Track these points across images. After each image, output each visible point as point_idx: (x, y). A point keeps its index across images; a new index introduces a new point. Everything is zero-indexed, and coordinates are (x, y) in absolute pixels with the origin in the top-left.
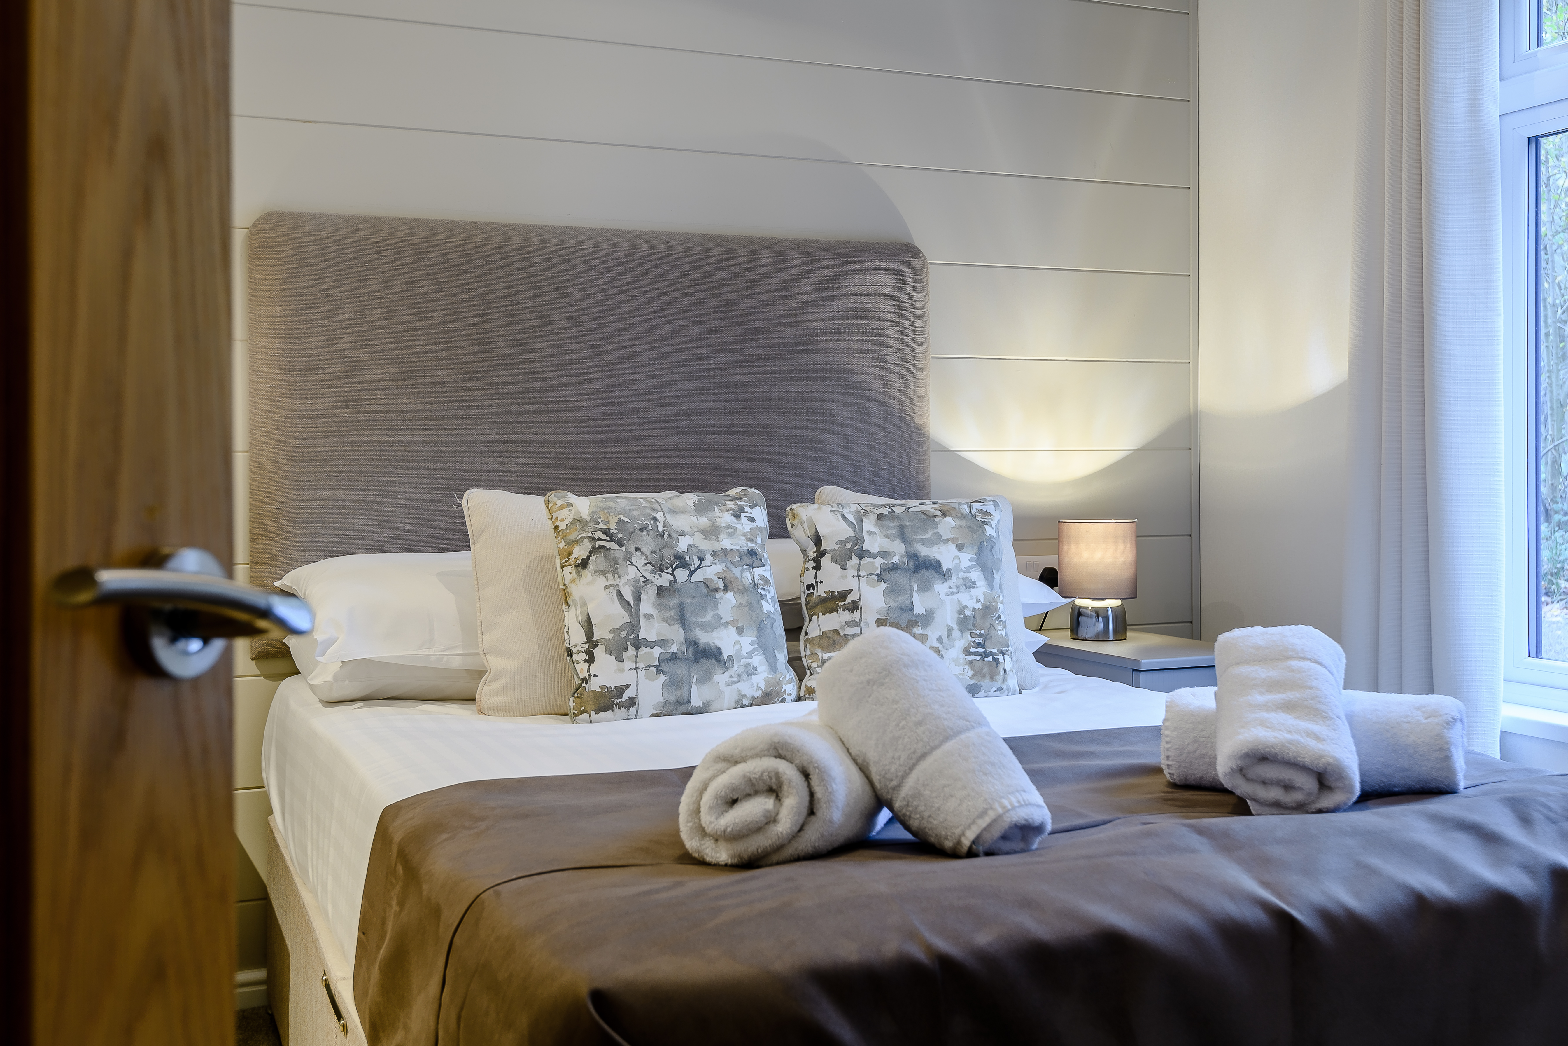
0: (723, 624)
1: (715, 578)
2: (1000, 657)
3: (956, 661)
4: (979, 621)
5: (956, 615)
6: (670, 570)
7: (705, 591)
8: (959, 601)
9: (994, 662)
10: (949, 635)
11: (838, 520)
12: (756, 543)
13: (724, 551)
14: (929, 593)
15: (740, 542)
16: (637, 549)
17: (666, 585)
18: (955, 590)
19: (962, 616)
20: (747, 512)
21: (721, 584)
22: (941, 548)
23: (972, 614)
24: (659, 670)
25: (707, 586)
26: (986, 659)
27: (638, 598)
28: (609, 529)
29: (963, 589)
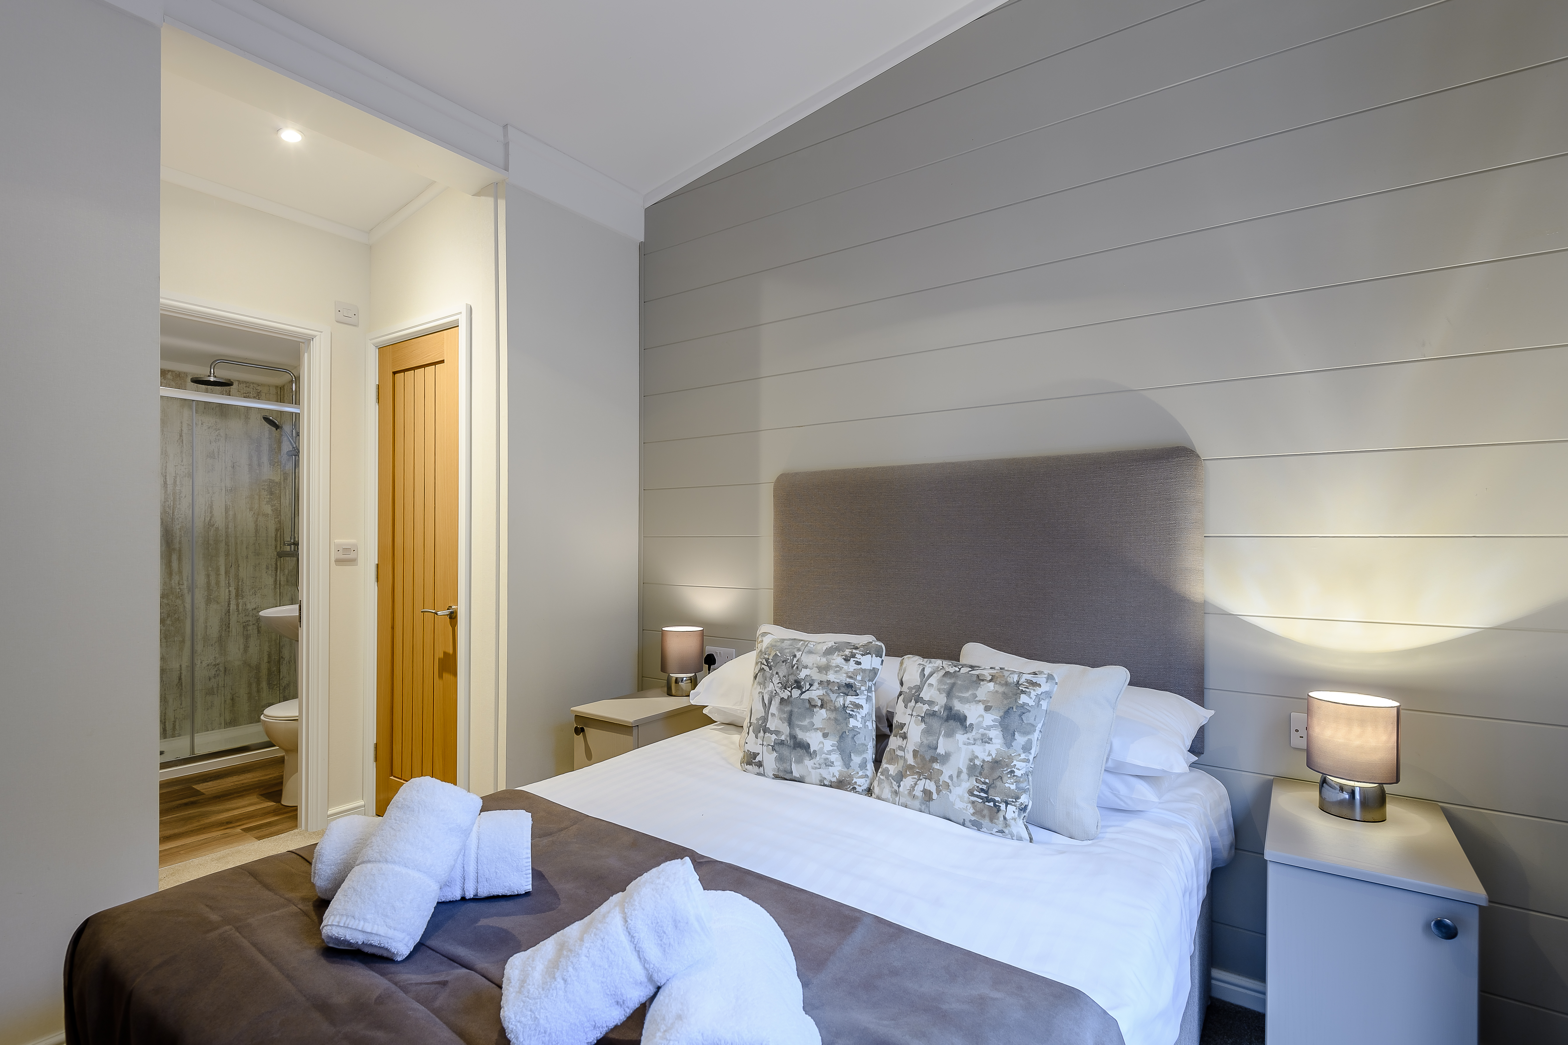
0: (814, 729)
1: (817, 699)
2: (1003, 806)
3: (961, 798)
4: (986, 771)
5: (967, 762)
6: (790, 689)
7: (807, 705)
8: (973, 751)
9: (995, 809)
10: (958, 776)
11: (918, 671)
12: (855, 679)
13: (828, 682)
14: (951, 740)
15: (841, 678)
16: (777, 673)
17: (786, 698)
18: (972, 742)
19: (972, 764)
20: (857, 658)
21: (819, 703)
22: (972, 706)
23: (980, 764)
24: (773, 749)
25: (810, 702)
26: (987, 803)
27: (770, 703)
28: (769, 659)
29: (979, 742)
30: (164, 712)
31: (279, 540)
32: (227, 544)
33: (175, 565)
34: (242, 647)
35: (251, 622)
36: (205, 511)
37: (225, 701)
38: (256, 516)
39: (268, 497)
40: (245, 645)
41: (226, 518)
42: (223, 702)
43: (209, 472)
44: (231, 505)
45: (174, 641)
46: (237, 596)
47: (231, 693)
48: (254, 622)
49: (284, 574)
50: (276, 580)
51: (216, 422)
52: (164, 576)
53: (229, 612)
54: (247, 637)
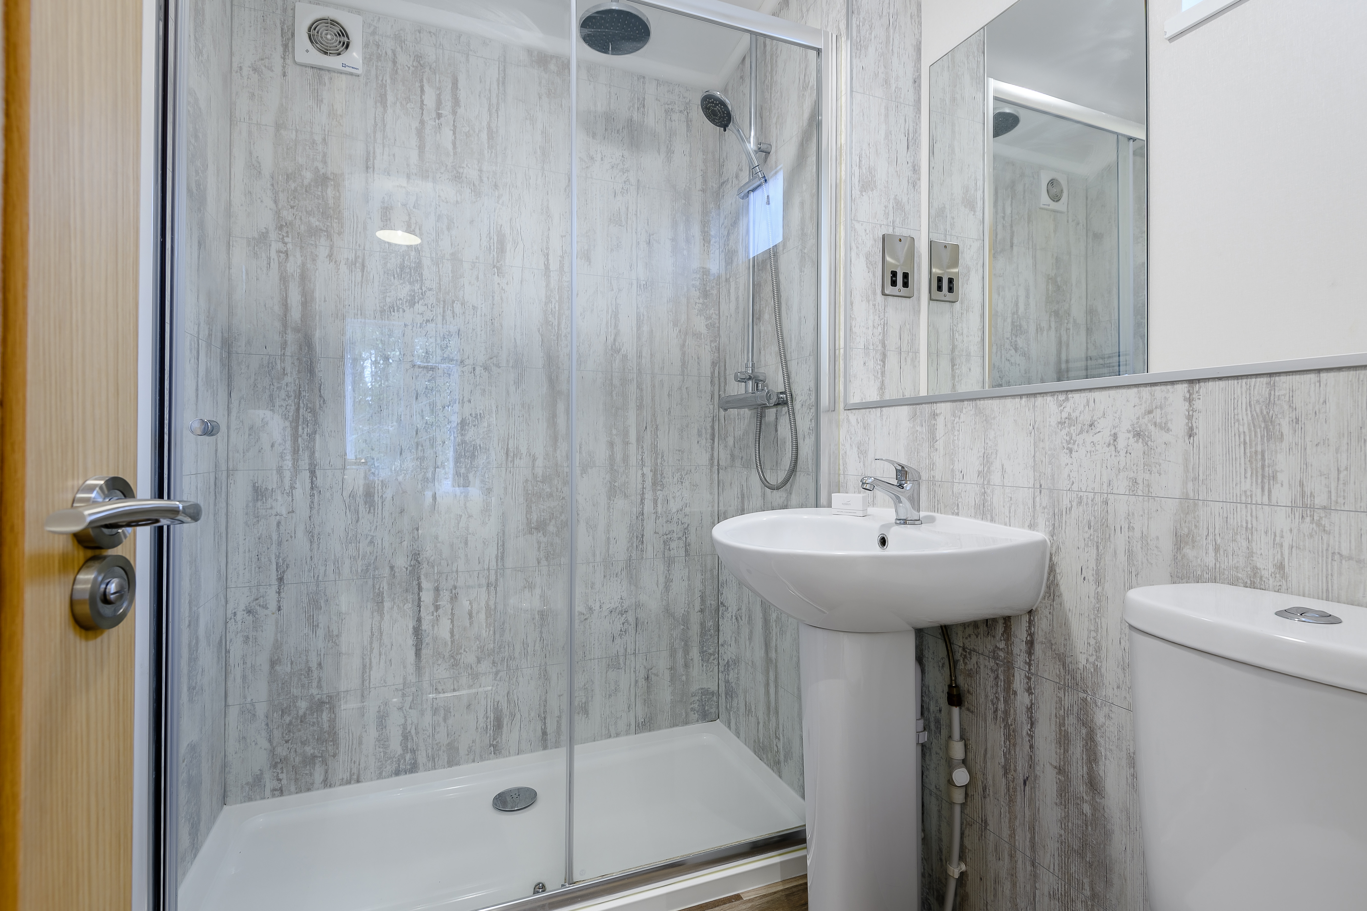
30: (543, 698)
31: (717, 382)
32: (640, 387)
33: (561, 421)
34: (662, 580)
35: (675, 535)
36: (607, 323)
37: (636, 682)
38: (683, 337)
39: (701, 301)
40: (666, 577)
41: (639, 338)
42: (633, 684)
43: (612, 250)
44: (645, 313)
45: (560, 564)
46: (654, 484)
47: (645, 667)
48: (680, 535)
49: (726, 446)
50: (712, 458)
51: (623, 156)
52: (545, 442)
53: (643, 514)
54: (669, 562)
